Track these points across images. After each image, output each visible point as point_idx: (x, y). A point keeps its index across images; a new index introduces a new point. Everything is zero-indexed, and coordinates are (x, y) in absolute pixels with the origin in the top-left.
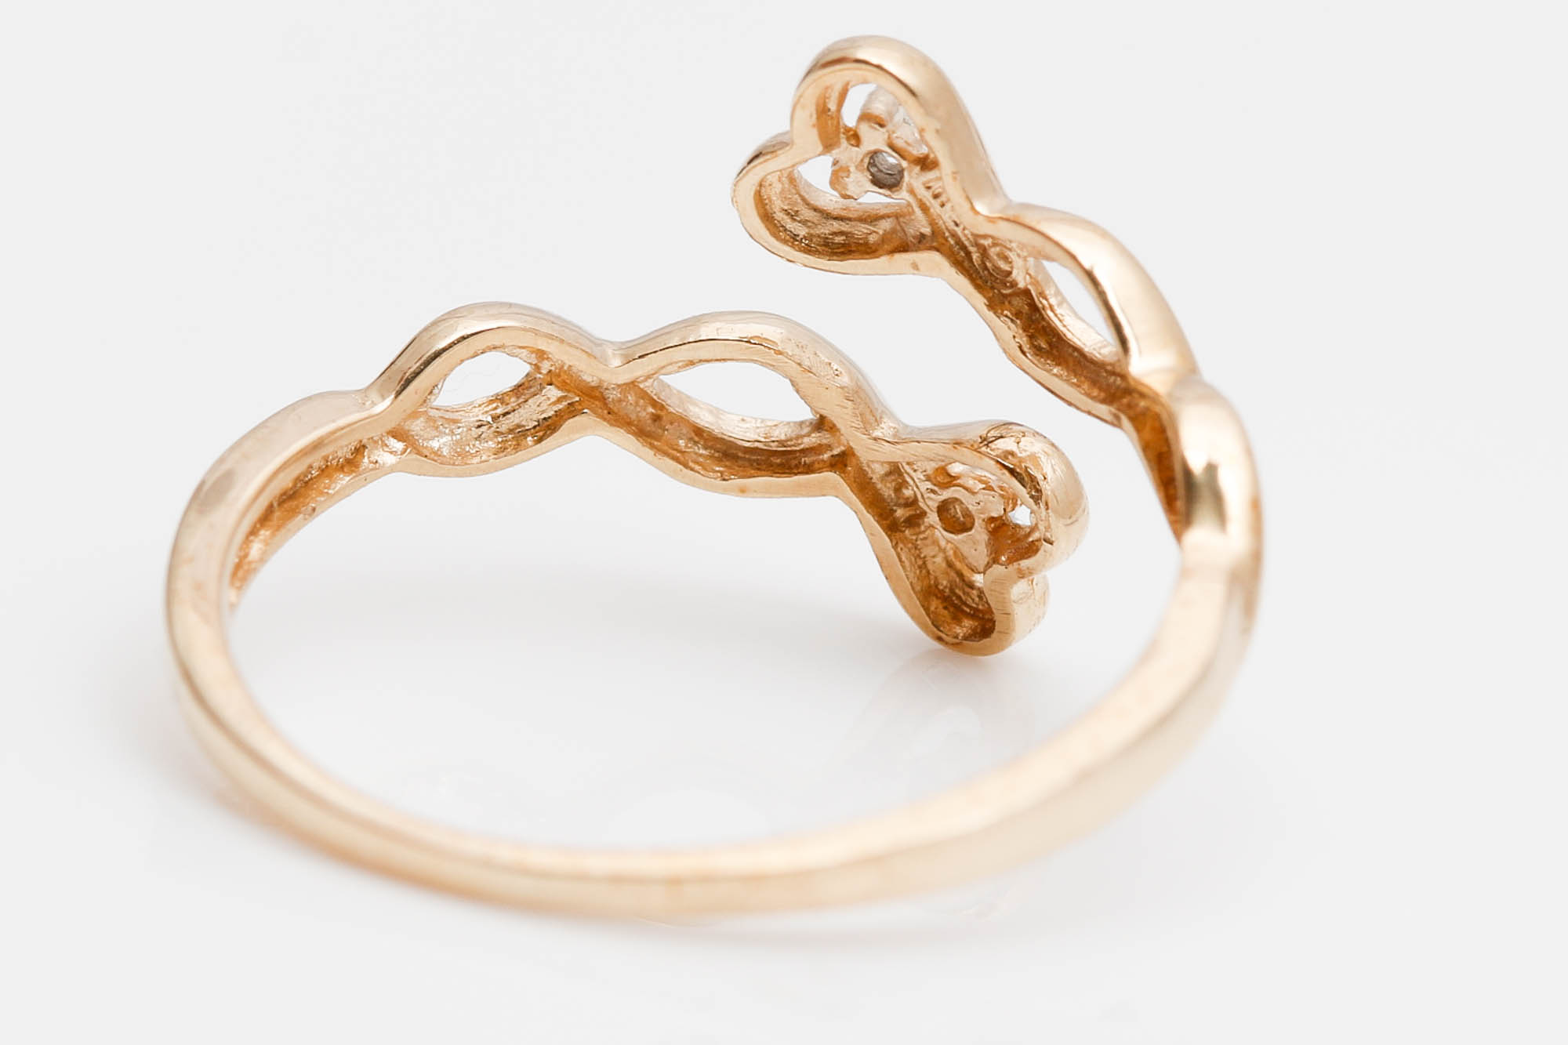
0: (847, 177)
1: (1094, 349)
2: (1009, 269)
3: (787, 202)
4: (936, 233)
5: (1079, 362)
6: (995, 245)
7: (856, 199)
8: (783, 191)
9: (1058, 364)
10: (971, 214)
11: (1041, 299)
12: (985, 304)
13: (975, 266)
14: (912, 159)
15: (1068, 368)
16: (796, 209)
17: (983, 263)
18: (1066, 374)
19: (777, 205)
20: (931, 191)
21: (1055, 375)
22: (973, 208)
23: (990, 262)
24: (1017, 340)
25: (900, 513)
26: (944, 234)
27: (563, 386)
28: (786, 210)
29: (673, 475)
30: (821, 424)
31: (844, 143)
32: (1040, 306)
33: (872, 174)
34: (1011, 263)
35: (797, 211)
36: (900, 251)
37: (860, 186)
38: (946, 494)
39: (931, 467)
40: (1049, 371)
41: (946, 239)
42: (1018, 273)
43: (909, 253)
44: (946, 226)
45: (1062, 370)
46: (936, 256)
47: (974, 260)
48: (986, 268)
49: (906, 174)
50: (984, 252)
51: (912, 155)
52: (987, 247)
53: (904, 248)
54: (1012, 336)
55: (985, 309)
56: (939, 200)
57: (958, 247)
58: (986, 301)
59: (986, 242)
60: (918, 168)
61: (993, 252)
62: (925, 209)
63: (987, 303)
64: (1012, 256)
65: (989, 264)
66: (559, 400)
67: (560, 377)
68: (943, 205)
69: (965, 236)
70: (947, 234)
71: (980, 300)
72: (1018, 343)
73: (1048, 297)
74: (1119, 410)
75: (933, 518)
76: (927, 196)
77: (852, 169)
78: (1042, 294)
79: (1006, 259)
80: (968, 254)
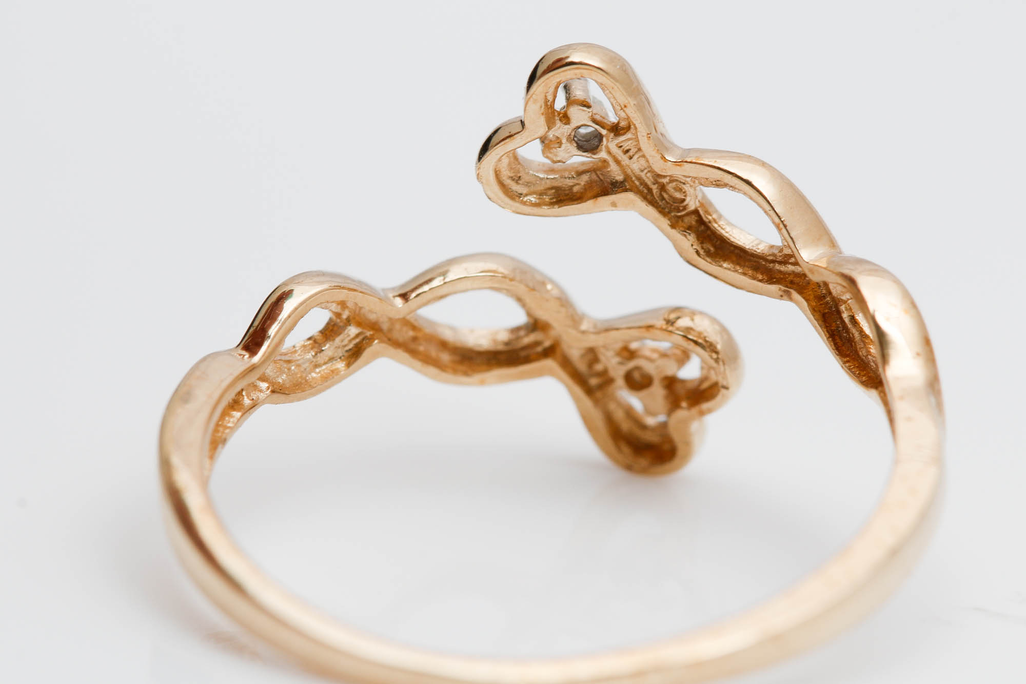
0: (560, 147)
1: (753, 246)
2: (684, 197)
3: (512, 171)
4: (627, 178)
5: (741, 257)
6: (671, 181)
7: (564, 162)
8: (510, 164)
9: (725, 261)
10: (662, 161)
11: (707, 216)
12: (669, 224)
13: (655, 198)
14: (609, 128)
15: (733, 262)
16: (519, 175)
17: (661, 195)
18: (733, 266)
19: (505, 173)
20: (622, 149)
21: (725, 268)
22: (663, 158)
23: (667, 193)
24: (694, 247)
25: (594, 381)
26: (632, 178)
27: (359, 324)
28: (512, 177)
29: (433, 377)
30: (535, 325)
31: (558, 123)
32: (707, 220)
33: (577, 143)
34: (684, 192)
35: (520, 177)
36: (602, 196)
37: (569, 153)
38: (631, 364)
39: (619, 345)
40: (721, 266)
41: (633, 182)
42: (691, 200)
43: (609, 196)
44: (634, 174)
45: (729, 264)
46: (630, 196)
47: (654, 194)
48: (663, 199)
49: (604, 139)
50: (663, 188)
51: (608, 125)
52: (665, 184)
53: (604, 193)
54: (691, 245)
55: (669, 228)
56: (628, 155)
57: (642, 187)
58: (669, 222)
59: (665, 181)
60: (612, 135)
61: (670, 188)
62: (618, 162)
63: (670, 224)
64: (686, 188)
65: (665, 196)
66: (357, 336)
67: (357, 319)
68: (631, 158)
69: (648, 178)
70: (634, 178)
71: (665, 222)
72: (695, 249)
73: (712, 214)
74: (787, 286)
75: (620, 382)
76: (618, 153)
77: (564, 141)
78: (707, 212)
79: (680, 190)
80: (650, 190)
